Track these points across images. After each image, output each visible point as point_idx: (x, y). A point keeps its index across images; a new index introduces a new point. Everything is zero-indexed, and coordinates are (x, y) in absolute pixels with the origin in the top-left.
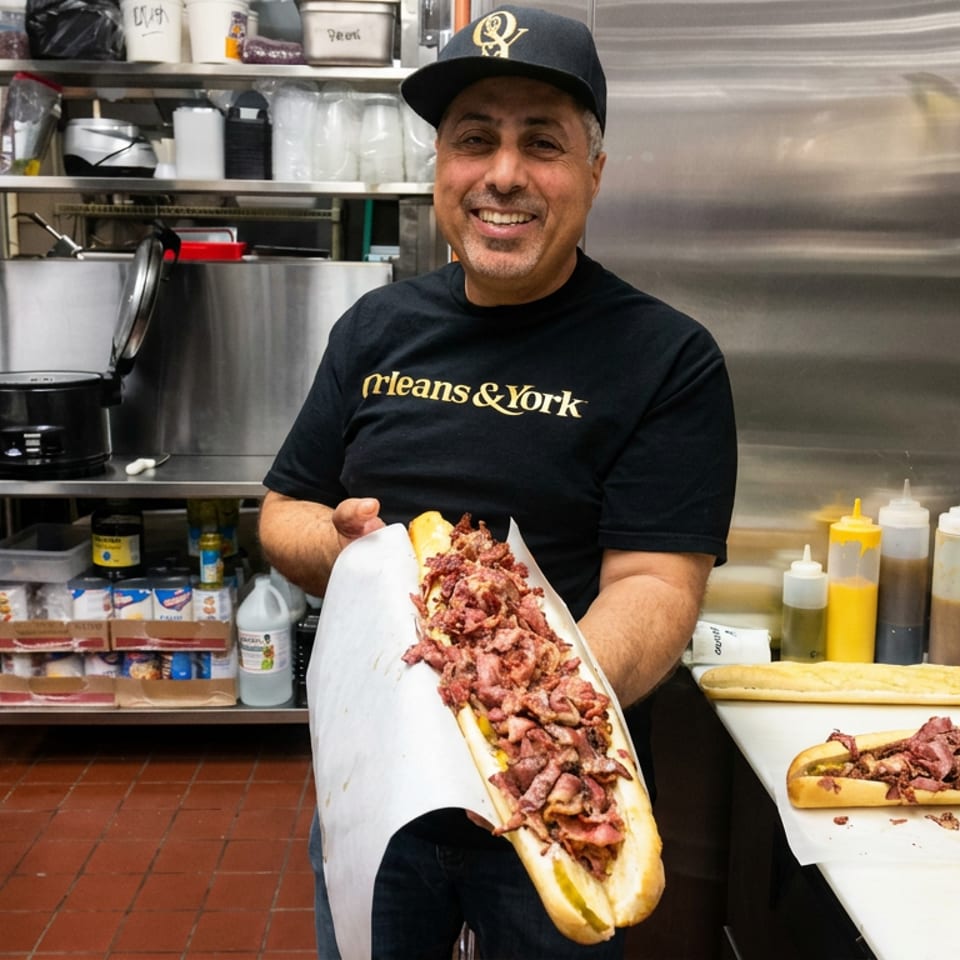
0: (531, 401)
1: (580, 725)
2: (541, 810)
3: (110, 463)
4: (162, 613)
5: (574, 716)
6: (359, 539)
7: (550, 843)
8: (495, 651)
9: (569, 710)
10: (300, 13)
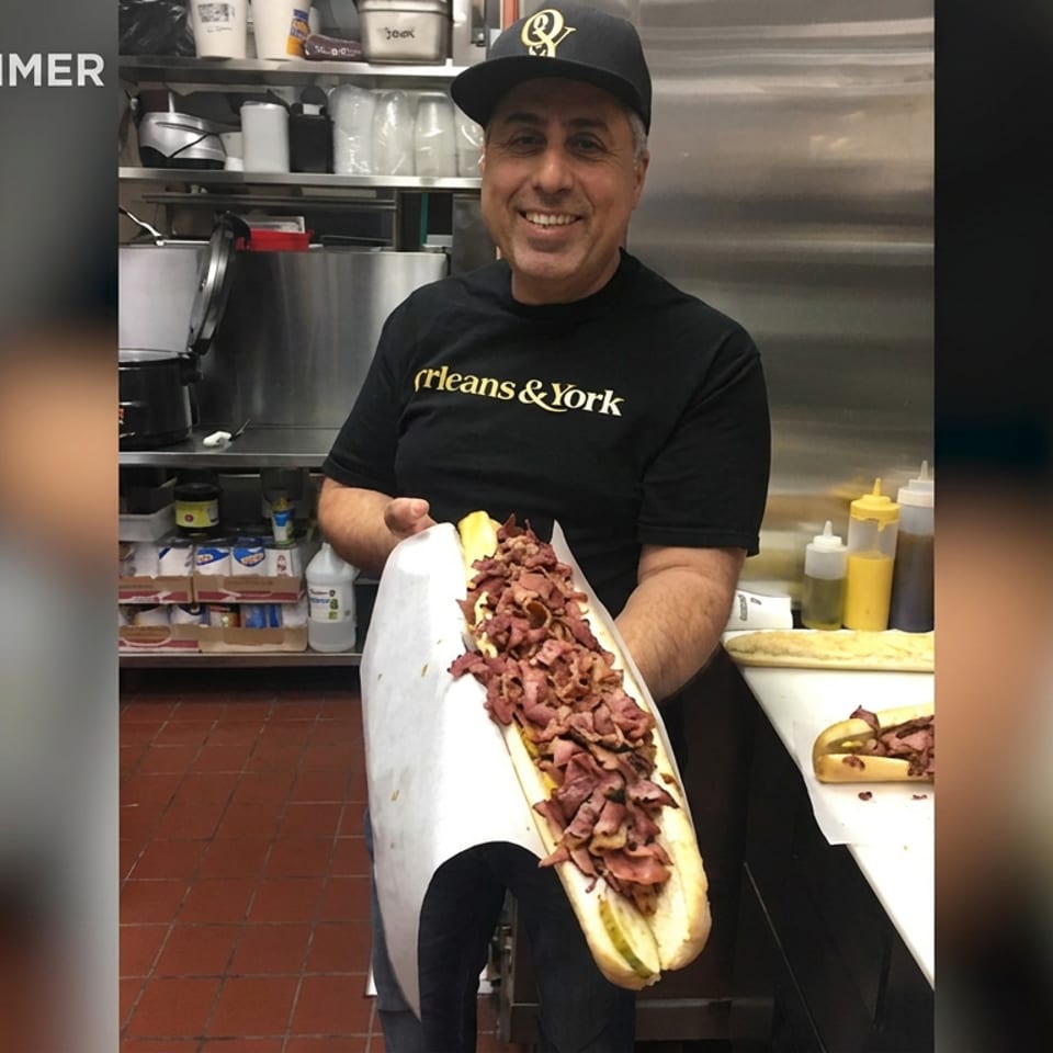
0: (575, 398)
1: (624, 748)
2: (587, 843)
3: (190, 434)
4: (240, 569)
5: (619, 737)
6: (410, 538)
7: (596, 879)
8: (541, 665)
9: (614, 732)
10: (359, 12)
